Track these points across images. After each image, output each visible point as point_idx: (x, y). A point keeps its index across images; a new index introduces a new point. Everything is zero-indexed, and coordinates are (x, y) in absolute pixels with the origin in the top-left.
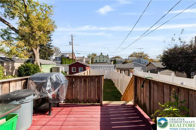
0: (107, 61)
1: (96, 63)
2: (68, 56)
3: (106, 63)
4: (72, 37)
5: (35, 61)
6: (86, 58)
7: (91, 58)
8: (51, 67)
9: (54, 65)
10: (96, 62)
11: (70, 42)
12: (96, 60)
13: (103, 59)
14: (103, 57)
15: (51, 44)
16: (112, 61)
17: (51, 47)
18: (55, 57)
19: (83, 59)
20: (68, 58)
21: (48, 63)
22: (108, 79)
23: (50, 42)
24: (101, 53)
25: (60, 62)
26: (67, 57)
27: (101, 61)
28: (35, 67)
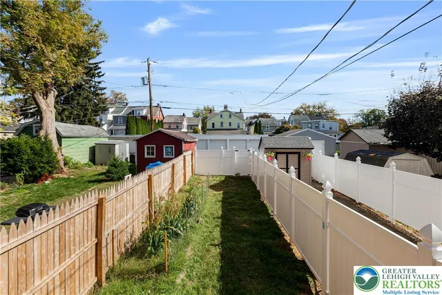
0: (238, 126)
1: (214, 129)
2: (144, 113)
3: (236, 129)
4: (149, 65)
5: (41, 128)
6: (189, 119)
7: (200, 118)
8: (92, 142)
9: (100, 137)
10: (213, 127)
11: (143, 78)
12: (213, 124)
13: (230, 120)
14: (230, 116)
15: (99, 83)
16: (250, 124)
17: (99, 92)
18: (114, 117)
19: (183, 120)
20: (144, 118)
21: (83, 133)
22: (241, 175)
23: (97, 79)
24: (226, 107)
25: (125, 127)
26: (142, 117)
27: (226, 126)
28: (38, 147)
